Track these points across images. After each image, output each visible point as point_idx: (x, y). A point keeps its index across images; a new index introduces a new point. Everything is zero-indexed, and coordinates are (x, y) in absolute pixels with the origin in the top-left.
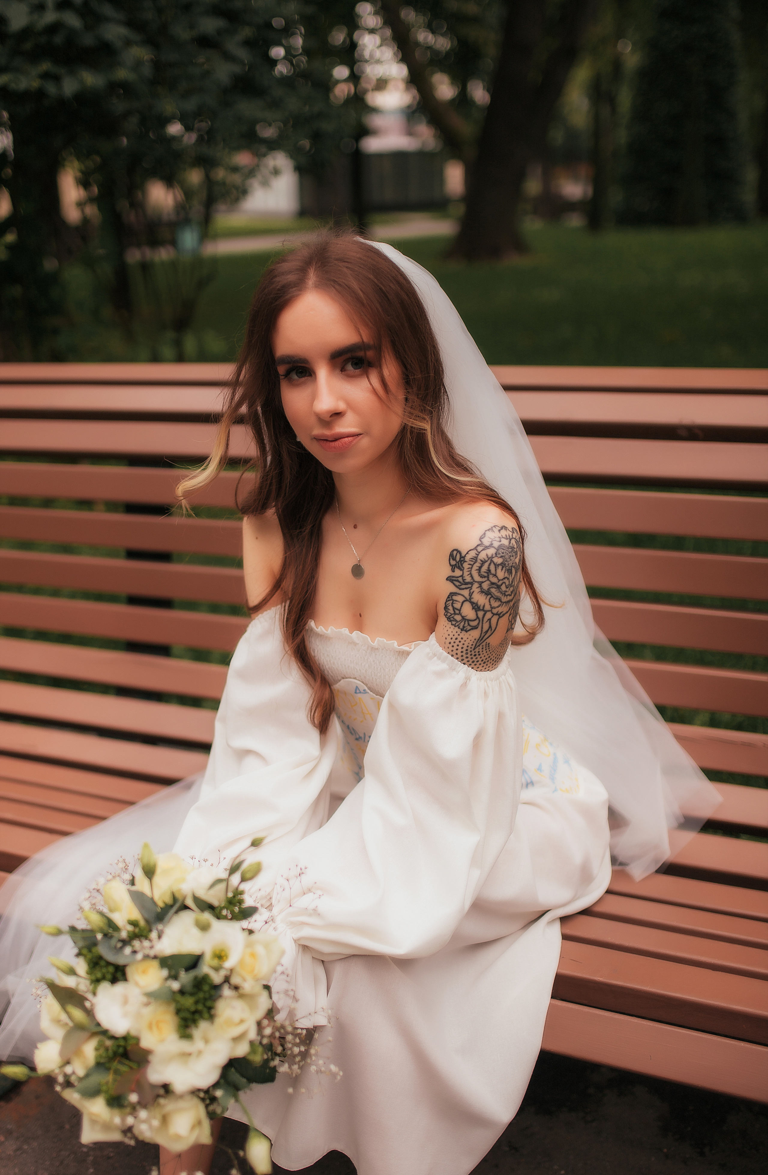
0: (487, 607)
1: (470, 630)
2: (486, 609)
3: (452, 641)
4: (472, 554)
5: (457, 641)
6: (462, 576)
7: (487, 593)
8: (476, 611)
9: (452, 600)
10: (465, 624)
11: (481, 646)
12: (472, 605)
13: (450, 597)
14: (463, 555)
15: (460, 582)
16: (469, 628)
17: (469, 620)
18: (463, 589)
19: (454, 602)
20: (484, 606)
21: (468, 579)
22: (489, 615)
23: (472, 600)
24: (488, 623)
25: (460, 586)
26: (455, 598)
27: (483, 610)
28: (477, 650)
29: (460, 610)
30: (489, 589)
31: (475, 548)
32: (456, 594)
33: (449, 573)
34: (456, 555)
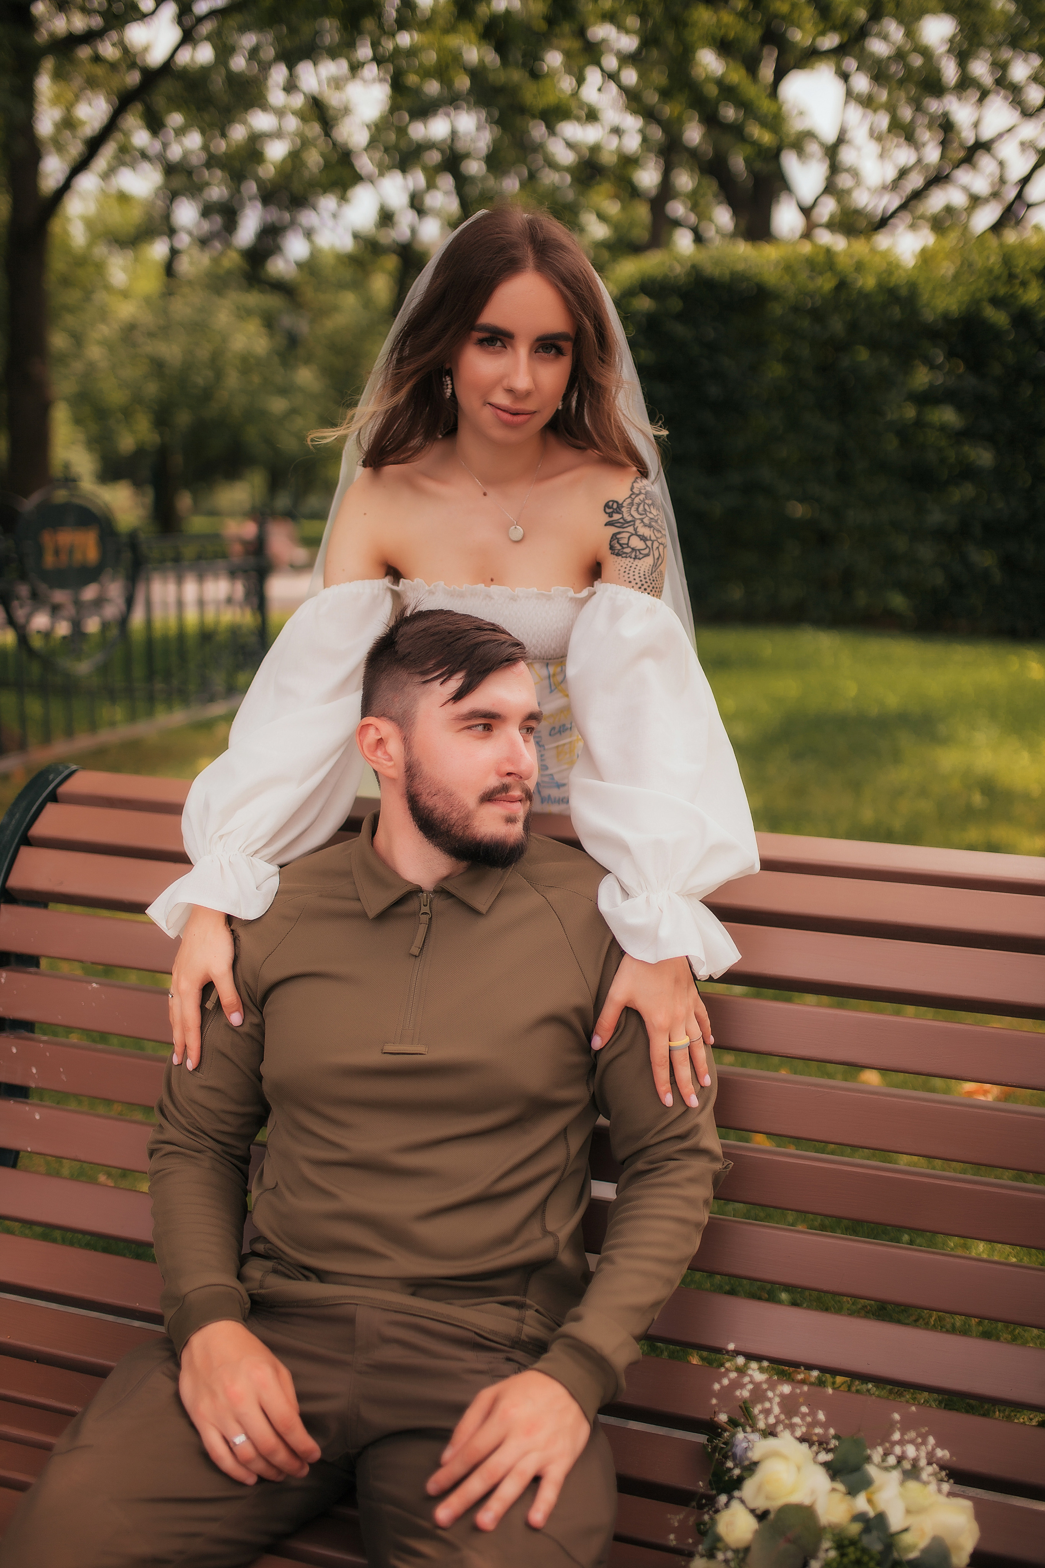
0: (653, 538)
1: (643, 558)
2: (652, 539)
3: (627, 570)
4: (629, 501)
5: (632, 569)
6: (622, 518)
7: (650, 526)
8: (645, 542)
9: (618, 538)
10: (636, 553)
11: (656, 571)
12: (639, 537)
13: (615, 536)
14: (620, 503)
15: (621, 523)
16: (641, 556)
17: (639, 550)
18: (627, 527)
19: (620, 539)
20: (650, 537)
21: (629, 519)
22: (656, 544)
23: (638, 533)
24: (657, 550)
25: (622, 526)
26: (620, 536)
27: (650, 540)
28: (654, 575)
29: (627, 544)
30: (650, 523)
31: (630, 497)
32: (619, 533)
33: (606, 519)
34: (613, 504)
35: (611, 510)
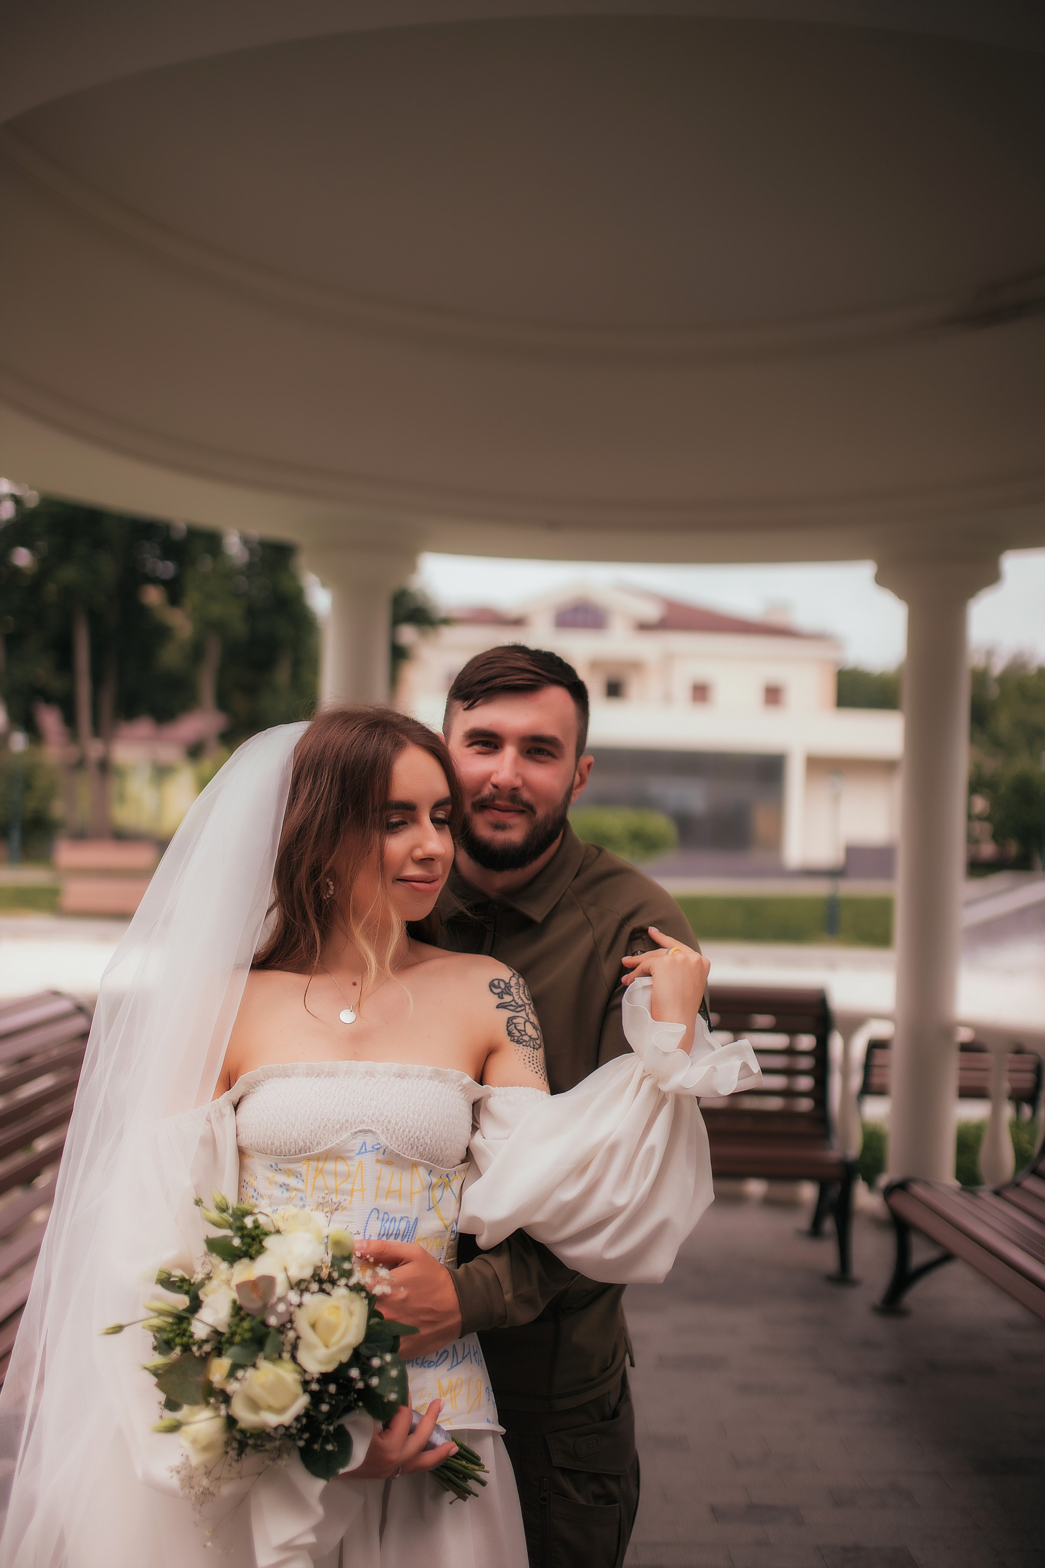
3: (531, 1060)
4: (515, 981)
5: (534, 1059)
6: (514, 1000)
8: (536, 1030)
9: (513, 1023)
10: (534, 1043)
12: (532, 1024)
13: (510, 1022)
14: (507, 981)
15: (514, 1006)
16: (538, 1046)
17: (535, 1039)
18: (519, 1011)
19: (517, 1025)
21: (520, 1002)
23: (531, 1021)
25: (516, 1009)
26: (514, 1021)
29: (525, 1031)
31: (513, 977)
32: (514, 1017)
33: (497, 1001)
34: (499, 983)
35: (499, 991)
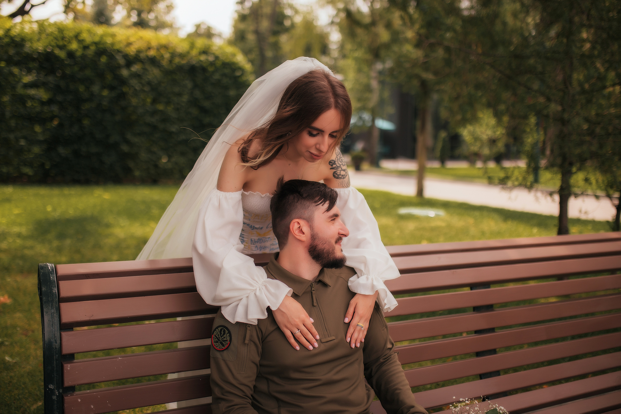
1: (346, 177)
4: (337, 159)
6: (337, 166)
12: (343, 171)
17: (344, 175)
18: (338, 168)
21: (339, 165)
27: (347, 171)
32: (336, 171)
33: (331, 167)
34: (332, 162)
35: (332, 164)
